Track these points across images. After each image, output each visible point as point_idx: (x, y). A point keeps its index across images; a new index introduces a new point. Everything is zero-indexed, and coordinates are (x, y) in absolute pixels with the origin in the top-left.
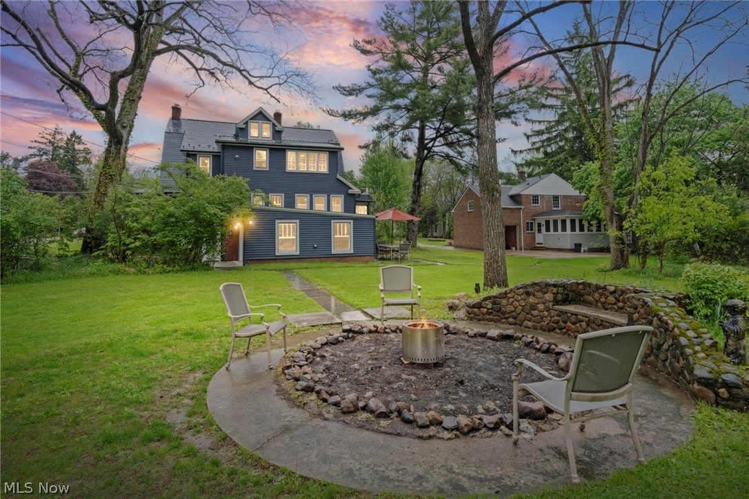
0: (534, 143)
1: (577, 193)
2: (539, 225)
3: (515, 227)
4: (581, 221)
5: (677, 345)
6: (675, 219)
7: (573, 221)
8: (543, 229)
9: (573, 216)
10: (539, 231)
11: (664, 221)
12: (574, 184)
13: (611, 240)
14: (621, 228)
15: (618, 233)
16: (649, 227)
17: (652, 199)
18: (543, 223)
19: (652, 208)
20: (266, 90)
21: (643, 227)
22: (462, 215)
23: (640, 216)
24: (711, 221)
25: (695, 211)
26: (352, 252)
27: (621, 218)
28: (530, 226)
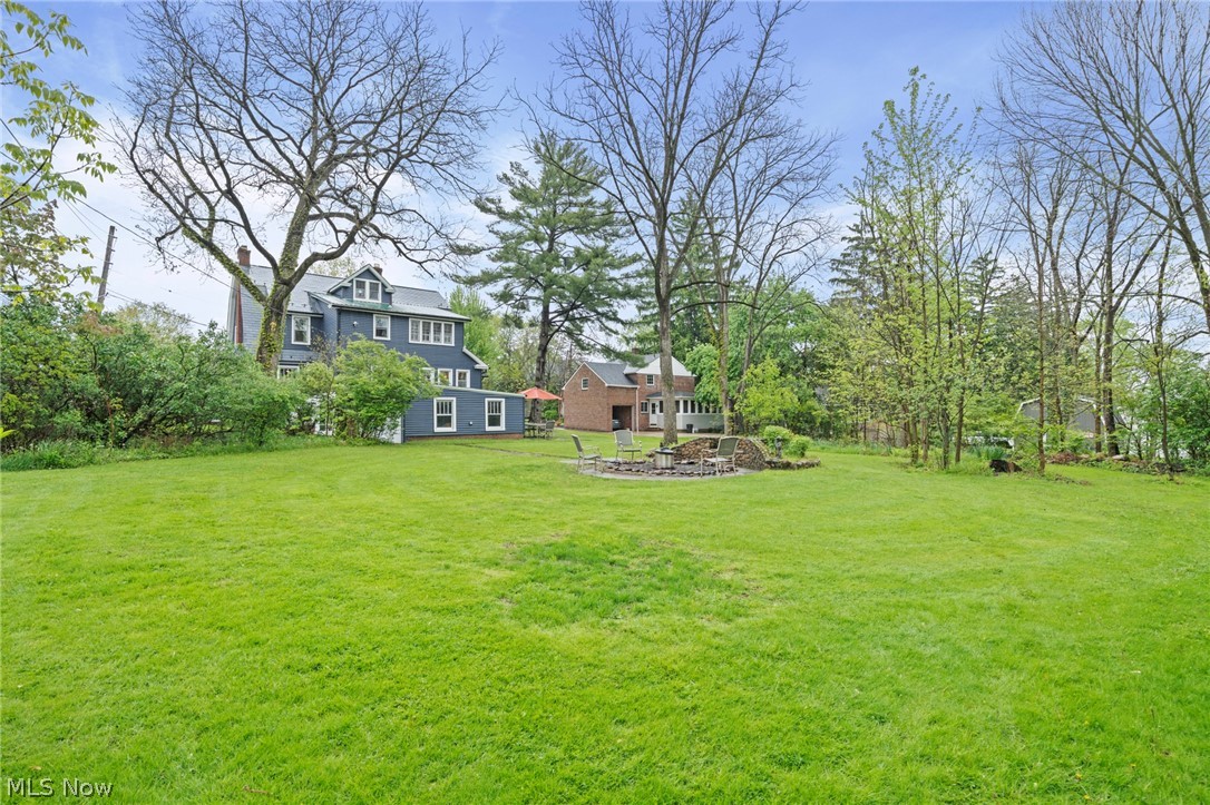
0: (646, 317)
1: (689, 374)
2: (654, 406)
3: (630, 407)
4: (692, 402)
5: (761, 455)
6: (767, 404)
7: (686, 402)
8: (657, 409)
9: (686, 397)
10: (654, 412)
11: (761, 405)
12: (687, 365)
13: (725, 419)
14: (732, 410)
15: (730, 414)
16: (750, 409)
17: (754, 389)
18: (658, 404)
19: (754, 395)
20: (420, 263)
21: (748, 409)
22: (574, 394)
23: (745, 401)
24: (788, 406)
25: (778, 398)
26: (504, 429)
27: (733, 402)
28: (644, 407)
